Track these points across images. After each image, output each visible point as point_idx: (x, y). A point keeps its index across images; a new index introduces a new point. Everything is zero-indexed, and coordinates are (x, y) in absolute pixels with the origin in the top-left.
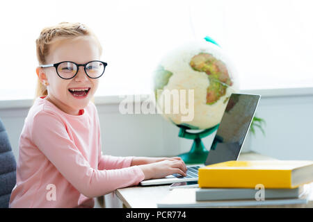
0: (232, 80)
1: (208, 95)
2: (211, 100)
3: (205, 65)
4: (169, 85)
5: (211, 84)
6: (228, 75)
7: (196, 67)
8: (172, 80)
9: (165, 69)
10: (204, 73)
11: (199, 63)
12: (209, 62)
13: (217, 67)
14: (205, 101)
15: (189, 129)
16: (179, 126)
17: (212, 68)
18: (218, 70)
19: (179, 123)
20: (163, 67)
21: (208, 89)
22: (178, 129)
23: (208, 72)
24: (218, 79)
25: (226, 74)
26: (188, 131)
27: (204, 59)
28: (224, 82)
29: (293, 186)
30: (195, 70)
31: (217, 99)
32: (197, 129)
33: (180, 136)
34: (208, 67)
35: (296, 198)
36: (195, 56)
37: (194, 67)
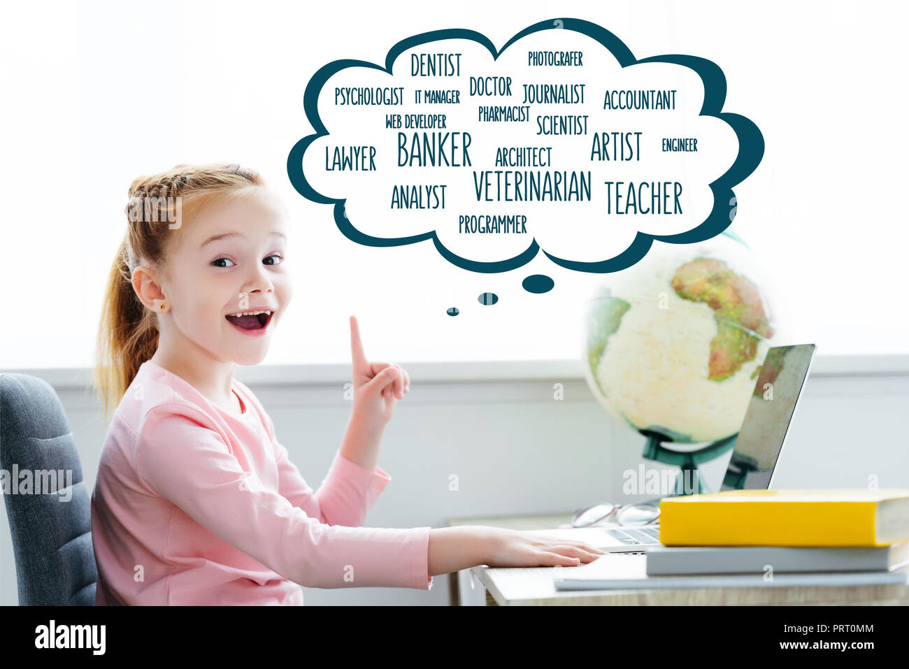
0: (772, 325)
1: (714, 358)
2: (720, 369)
3: (708, 286)
4: (620, 332)
5: (719, 330)
6: (763, 314)
7: (685, 291)
8: (627, 319)
9: (614, 295)
10: (705, 306)
11: (694, 281)
12: (717, 280)
13: (736, 292)
14: (705, 372)
15: (669, 440)
16: (645, 432)
17: (724, 295)
18: (739, 301)
19: (644, 426)
20: (608, 291)
21: (713, 343)
22: (643, 441)
23: (715, 304)
24: (739, 319)
25: (759, 308)
26: (665, 445)
27: (705, 272)
28: (754, 328)
29: (879, 541)
30: (684, 297)
31: (733, 368)
32: (687, 440)
33: (647, 456)
34: (714, 290)
35: (884, 570)
36: (684, 266)
37: (680, 291)
